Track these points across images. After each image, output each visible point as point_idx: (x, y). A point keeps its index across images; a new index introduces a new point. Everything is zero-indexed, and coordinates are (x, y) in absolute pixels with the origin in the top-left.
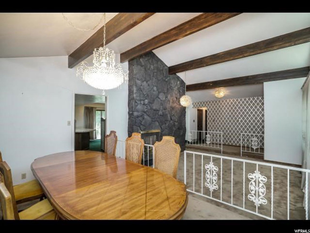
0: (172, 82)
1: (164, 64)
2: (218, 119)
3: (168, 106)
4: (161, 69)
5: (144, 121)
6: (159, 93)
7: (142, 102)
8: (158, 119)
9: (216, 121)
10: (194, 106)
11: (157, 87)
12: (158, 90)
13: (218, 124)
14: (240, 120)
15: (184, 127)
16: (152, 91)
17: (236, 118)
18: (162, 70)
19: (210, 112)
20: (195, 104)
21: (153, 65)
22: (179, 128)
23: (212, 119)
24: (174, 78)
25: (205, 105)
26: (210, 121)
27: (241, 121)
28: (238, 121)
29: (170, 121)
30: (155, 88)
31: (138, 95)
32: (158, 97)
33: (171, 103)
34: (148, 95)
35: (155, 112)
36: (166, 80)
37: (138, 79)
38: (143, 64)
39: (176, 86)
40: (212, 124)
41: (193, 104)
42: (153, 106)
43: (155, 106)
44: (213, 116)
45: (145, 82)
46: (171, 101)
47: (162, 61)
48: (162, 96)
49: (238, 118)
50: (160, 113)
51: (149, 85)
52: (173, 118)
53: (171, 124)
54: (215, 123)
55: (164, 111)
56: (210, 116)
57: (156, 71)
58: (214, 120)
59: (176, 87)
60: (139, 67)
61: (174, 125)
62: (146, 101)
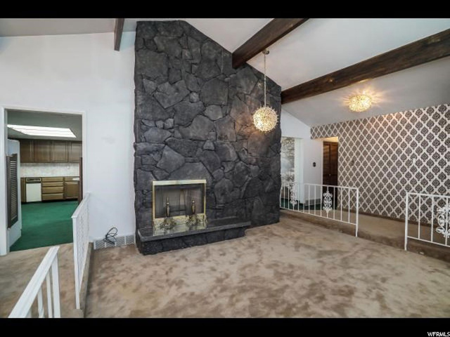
0: (243, 83)
1: (221, 47)
2: (361, 159)
3: (230, 132)
4: (212, 57)
5: (162, 161)
6: (205, 105)
7: (160, 124)
8: (202, 159)
9: (358, 164)
10: (314, 135)
11: (199, 93)
12: (201, 98)
13: (361, 169)
14: (414, 161)
15: (274, 175)
16: (187, 101)
17: (404, 158)
18: (216, 61)
19: (344, 145)
20: (316, 130)
21: (189, 49)
22: (260, 178)
23: (348, 159)
24: (246, 76)
25: (335, 132)
26: (344, 164)
27: (419, 163)
28: (409, 163)
29: (235, 163)
30: (194, 96)
31: (149, 110)
32: (202, 113)
33: (238, 128)
34: (175, 111)
35: (193, 143)
36: (226, 80)
37: (149, 78)
38: (162, 47)
39: (252, 92)
40: (348, 169)
41: (312, 131)
42: (189, 132)
43: (194, 131)
44: (351, 154)
45: (167, 84)
46: (239, 122)
47: (212, 41)
48: (214, 113)
49: (409, 158)
50: (209, 145)
51: (177, 90)
52: (243, 157)
53: (238, 168)
54: (354, 169)
55: (218, 141)
56: (345, 154)
57: (197, 61)
58: (353, 161)
59: (254, 95)
60: (152, 53)
61: (247, 171)
62: (170, 122)
